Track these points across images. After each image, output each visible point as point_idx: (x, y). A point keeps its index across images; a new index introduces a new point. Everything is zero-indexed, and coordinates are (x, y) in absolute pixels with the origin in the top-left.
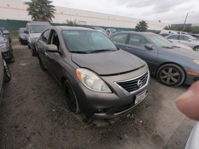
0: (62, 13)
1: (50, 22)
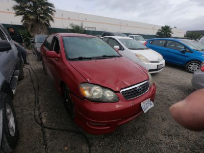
0: (69, 18)
1: (48, 26)
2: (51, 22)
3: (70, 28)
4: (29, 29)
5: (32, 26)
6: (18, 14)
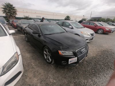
1: (15, 16)
2: (16, 15)
3: (24, 17)
4: (8, 18)
5: (9, 17)
6: (4, 13)
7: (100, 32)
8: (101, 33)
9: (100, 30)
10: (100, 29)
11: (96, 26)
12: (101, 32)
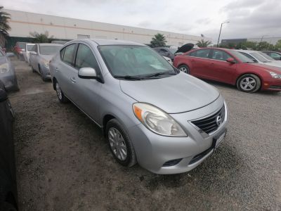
0: (51, 24)
1: (4, 35)
7: (248, 84)
8: (252, 87)
9: (247, 79)
10: (248, 74)
11: (232, 63)
12: (253, 84)
